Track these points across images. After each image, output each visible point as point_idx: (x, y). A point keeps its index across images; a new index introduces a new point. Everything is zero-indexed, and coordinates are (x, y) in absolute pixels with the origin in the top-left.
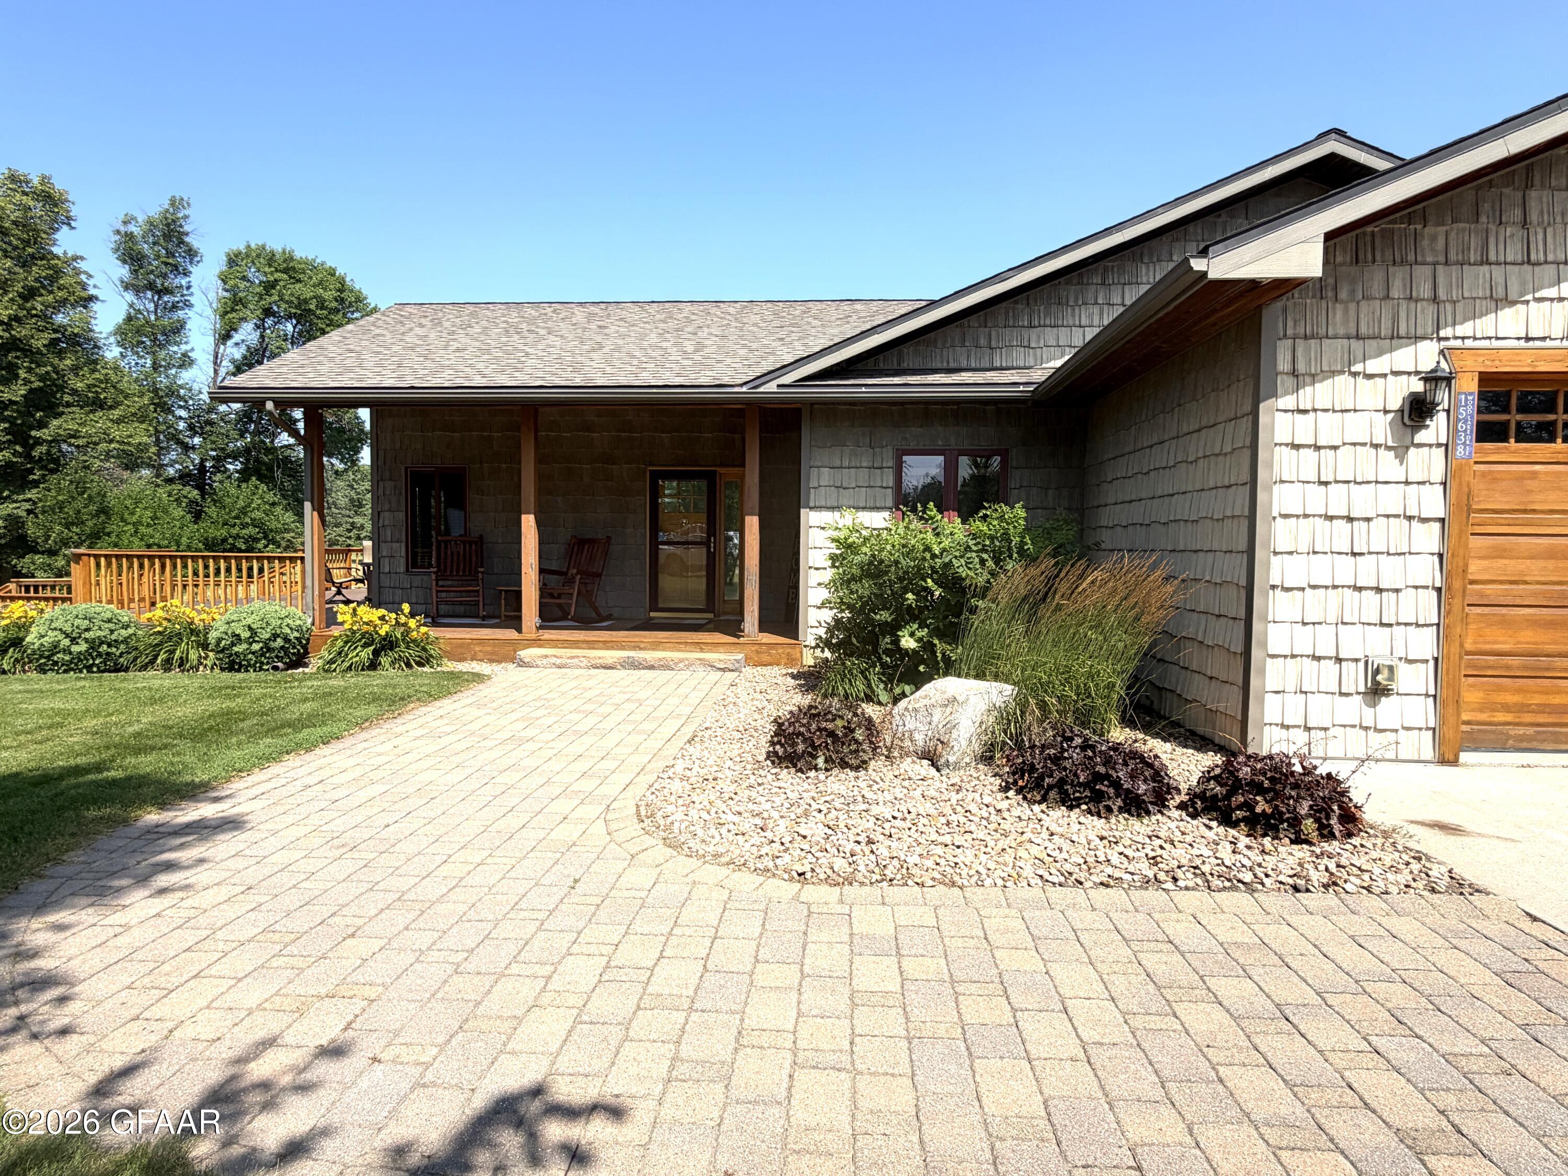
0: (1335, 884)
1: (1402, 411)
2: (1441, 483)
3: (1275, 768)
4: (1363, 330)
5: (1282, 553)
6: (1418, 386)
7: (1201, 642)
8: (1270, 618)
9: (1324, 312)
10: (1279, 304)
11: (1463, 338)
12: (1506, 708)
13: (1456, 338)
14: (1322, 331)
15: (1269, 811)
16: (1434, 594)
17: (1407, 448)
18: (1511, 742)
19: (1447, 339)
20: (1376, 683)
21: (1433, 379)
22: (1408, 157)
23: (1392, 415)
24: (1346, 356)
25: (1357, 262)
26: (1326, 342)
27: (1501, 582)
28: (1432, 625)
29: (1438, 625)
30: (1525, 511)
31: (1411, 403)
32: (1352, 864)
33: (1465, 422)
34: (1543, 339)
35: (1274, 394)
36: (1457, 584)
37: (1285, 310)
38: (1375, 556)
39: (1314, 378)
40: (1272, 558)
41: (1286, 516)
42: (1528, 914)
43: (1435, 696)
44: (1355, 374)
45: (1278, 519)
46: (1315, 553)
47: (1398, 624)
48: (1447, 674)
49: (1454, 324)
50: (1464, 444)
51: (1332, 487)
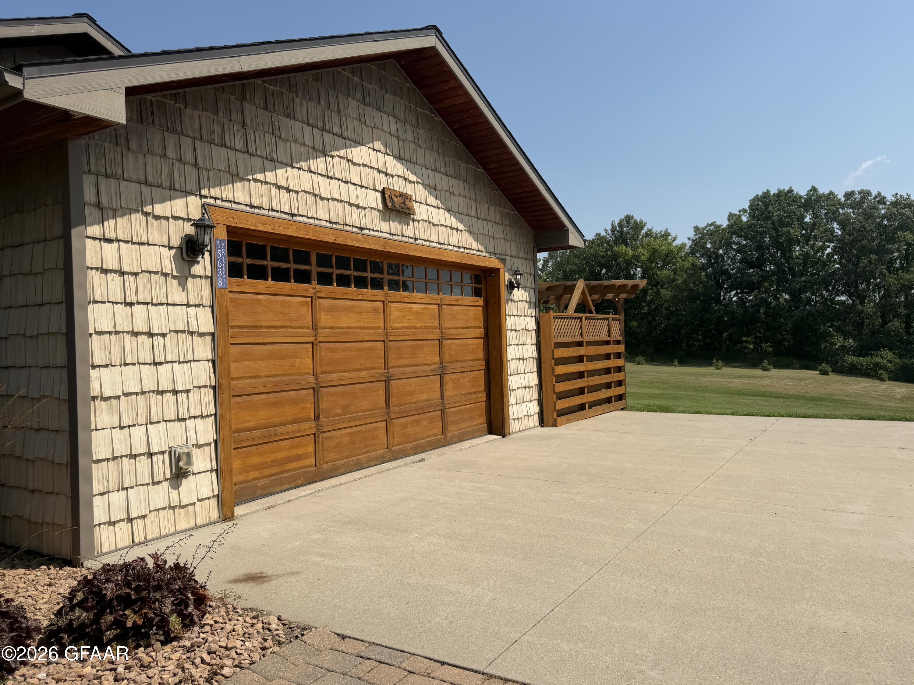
0: (216, 674)
1: (181, 248)
2: (210, 306)
3: (138, 577)
4: (150, 179)
5: (99, 366)
6: (190, 230)
7: (19, 458)
8: (93, 427)
9: (119, 156)
10: (82, 142)
11: (215, 198)
12: (254, 468)
13: (211, 197)
14: (119, 173)
15: (140, 622)
16: (211, 391)
17: (187, 278)
18: (258, 492)
19: (206, 197)
20: (178, 468)
21: (200, 225)
22: (135, 51)
23: (174, 251)
24: (139, 198)
25: (142, 122)
26: (123, 184)
27: (246, 378)
28: (211, 415)
29: (215, 415)
30: (256, 327)
31: (187, 242)
32: (221, 647)
33: (221, 261)
34: (259, 208)
35: (83, 222)
36: (225, 382)
37: (87, 148)
38: (170, 364)
39: (116, 213)
40: (91, 371)
41: (100, 333)
42: (338, 635)
43: (217, 470)
44: (146, 214)
45: (94, 336)
46: (126, 364)
47: (190, 418)
48: (223, 451)
49: (209, 188)
50: (222, 277)
51: (136, 308)
